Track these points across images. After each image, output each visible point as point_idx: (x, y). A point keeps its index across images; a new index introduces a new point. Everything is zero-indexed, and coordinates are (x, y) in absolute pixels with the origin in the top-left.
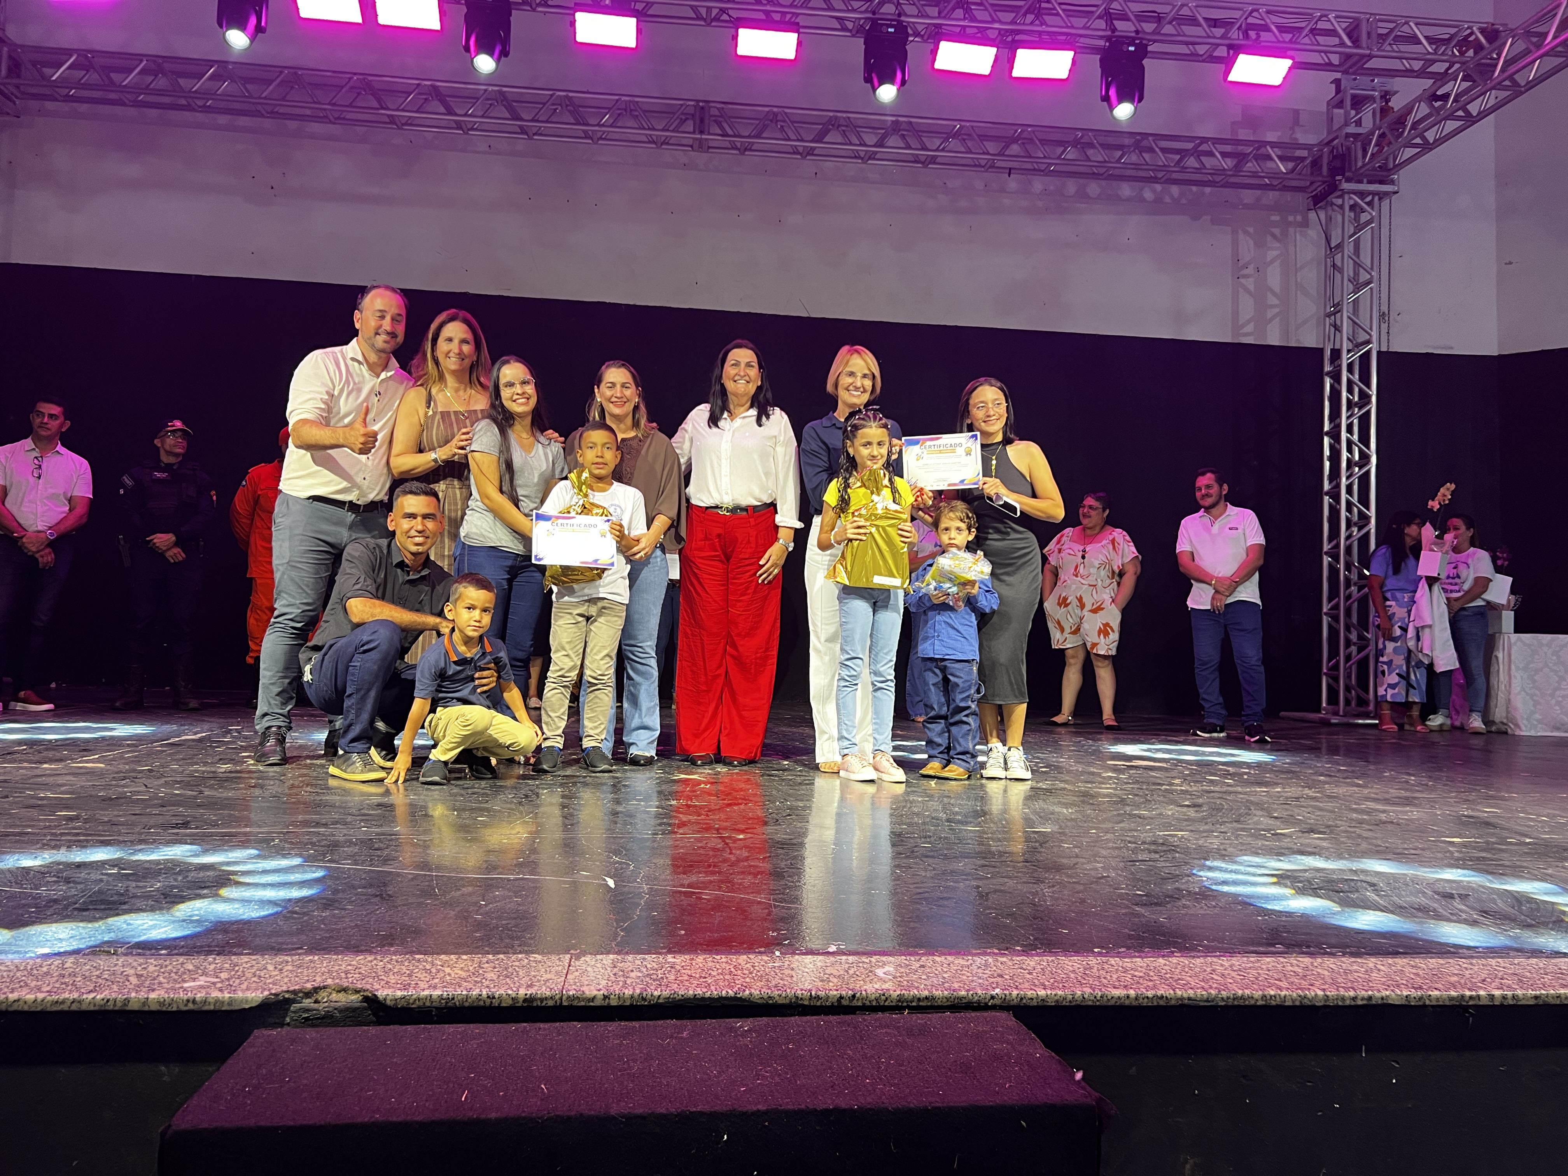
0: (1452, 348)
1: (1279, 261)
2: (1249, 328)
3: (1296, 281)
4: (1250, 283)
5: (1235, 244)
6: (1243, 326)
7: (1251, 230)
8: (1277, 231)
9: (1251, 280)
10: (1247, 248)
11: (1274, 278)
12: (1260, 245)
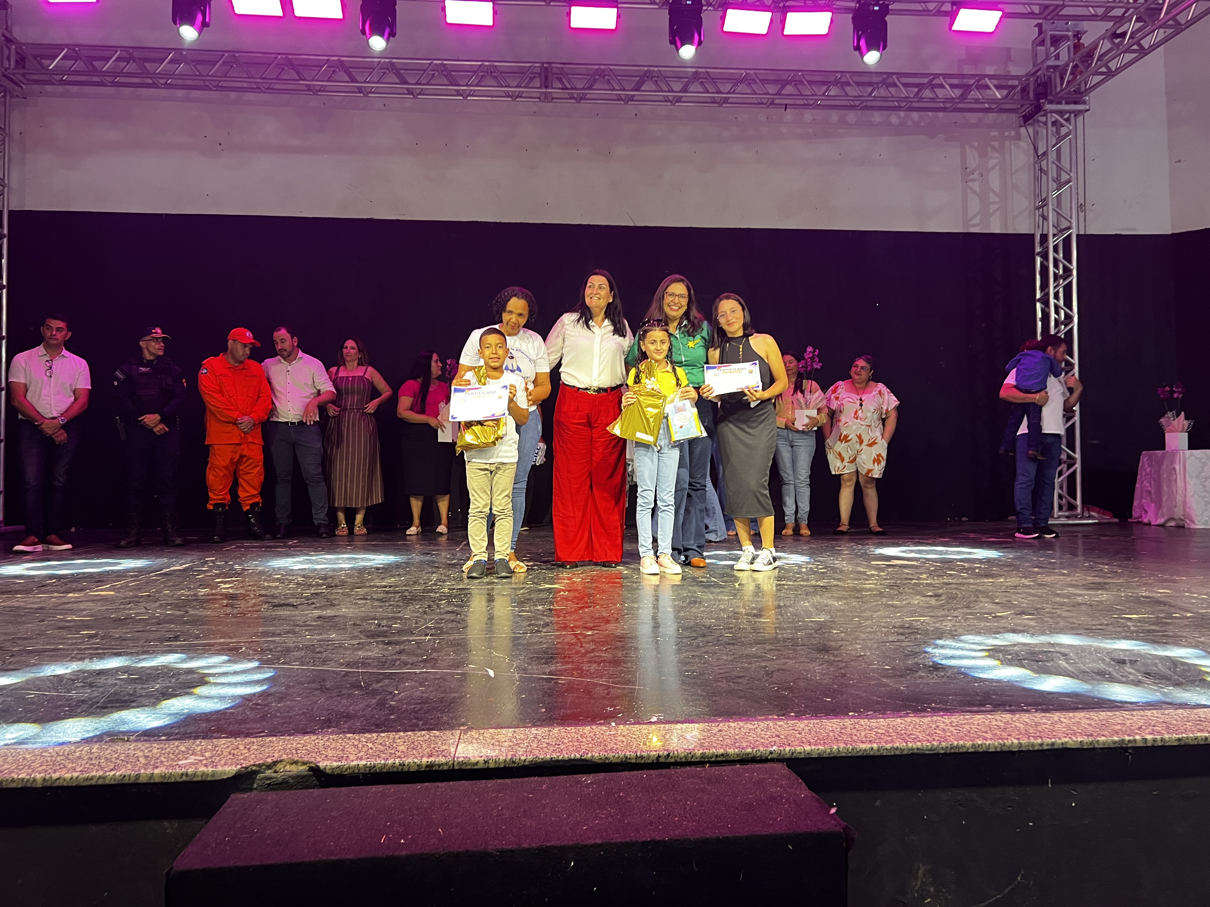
0: (1135, 230)
1: (998, 167)
2: (977, 220)
3: (1012, 182)
4: (976, 186)
5: (963, 155)
6: (971, 220)
7: (976, 144)
8: (996, 144)
9: (977, 183)
10: (973, 158)
11: (995, 180)
12: (983, 155)
